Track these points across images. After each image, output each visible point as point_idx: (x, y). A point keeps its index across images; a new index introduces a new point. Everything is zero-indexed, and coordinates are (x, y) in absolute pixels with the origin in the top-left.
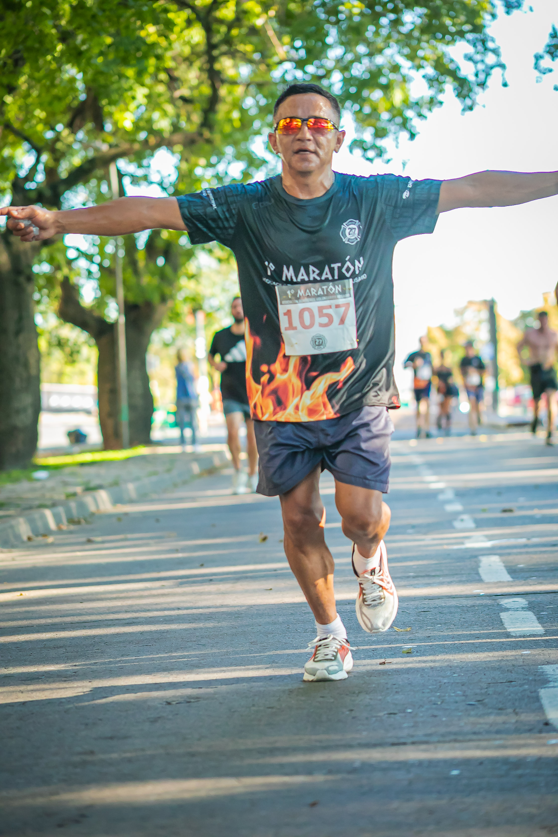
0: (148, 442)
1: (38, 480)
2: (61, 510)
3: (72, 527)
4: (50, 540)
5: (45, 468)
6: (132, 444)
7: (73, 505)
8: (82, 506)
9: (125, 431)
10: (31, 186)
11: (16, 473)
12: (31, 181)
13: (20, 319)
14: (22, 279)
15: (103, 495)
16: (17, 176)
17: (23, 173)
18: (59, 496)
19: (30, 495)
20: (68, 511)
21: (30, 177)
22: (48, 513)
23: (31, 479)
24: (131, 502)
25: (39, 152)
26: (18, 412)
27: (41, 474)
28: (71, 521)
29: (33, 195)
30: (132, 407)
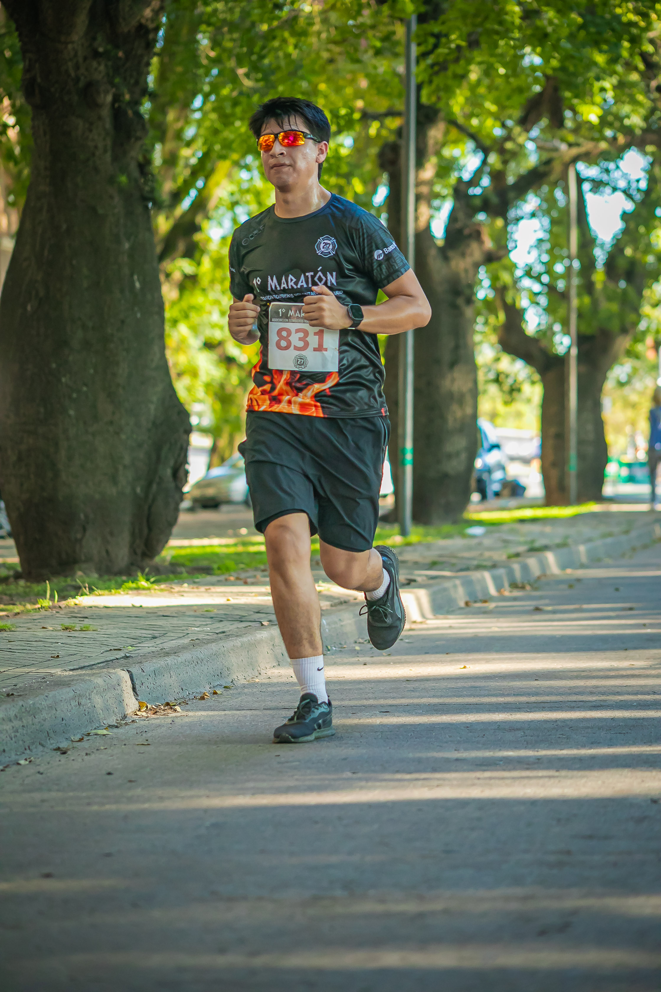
0: (599, 498)
1: (473, 537)
2: (501, 572)
3: (517, 593)
4: (492, 605)
5: (480, 523)
6: (580, 500)
7: (516, 567)
8: (525, 568)
9: (573, 484)
10: (476, 191)
11: (447, 528)
12: (476, 186)
13: (457, 347)
14: (460, 301)
15: (550, 557)
16: (460, 180)
17: (466, 176)
18: (500, 556)
19: (466, 554)
20: (511, 573)
21: (474, 181)
22: (487, 576)
23: (464, 536)
24: (583, 566)
25: (486, 151)
26: (449, 456)
27: (477, 531)
28: (514, 585)
29: (477, 202)
30: (581, 456)
